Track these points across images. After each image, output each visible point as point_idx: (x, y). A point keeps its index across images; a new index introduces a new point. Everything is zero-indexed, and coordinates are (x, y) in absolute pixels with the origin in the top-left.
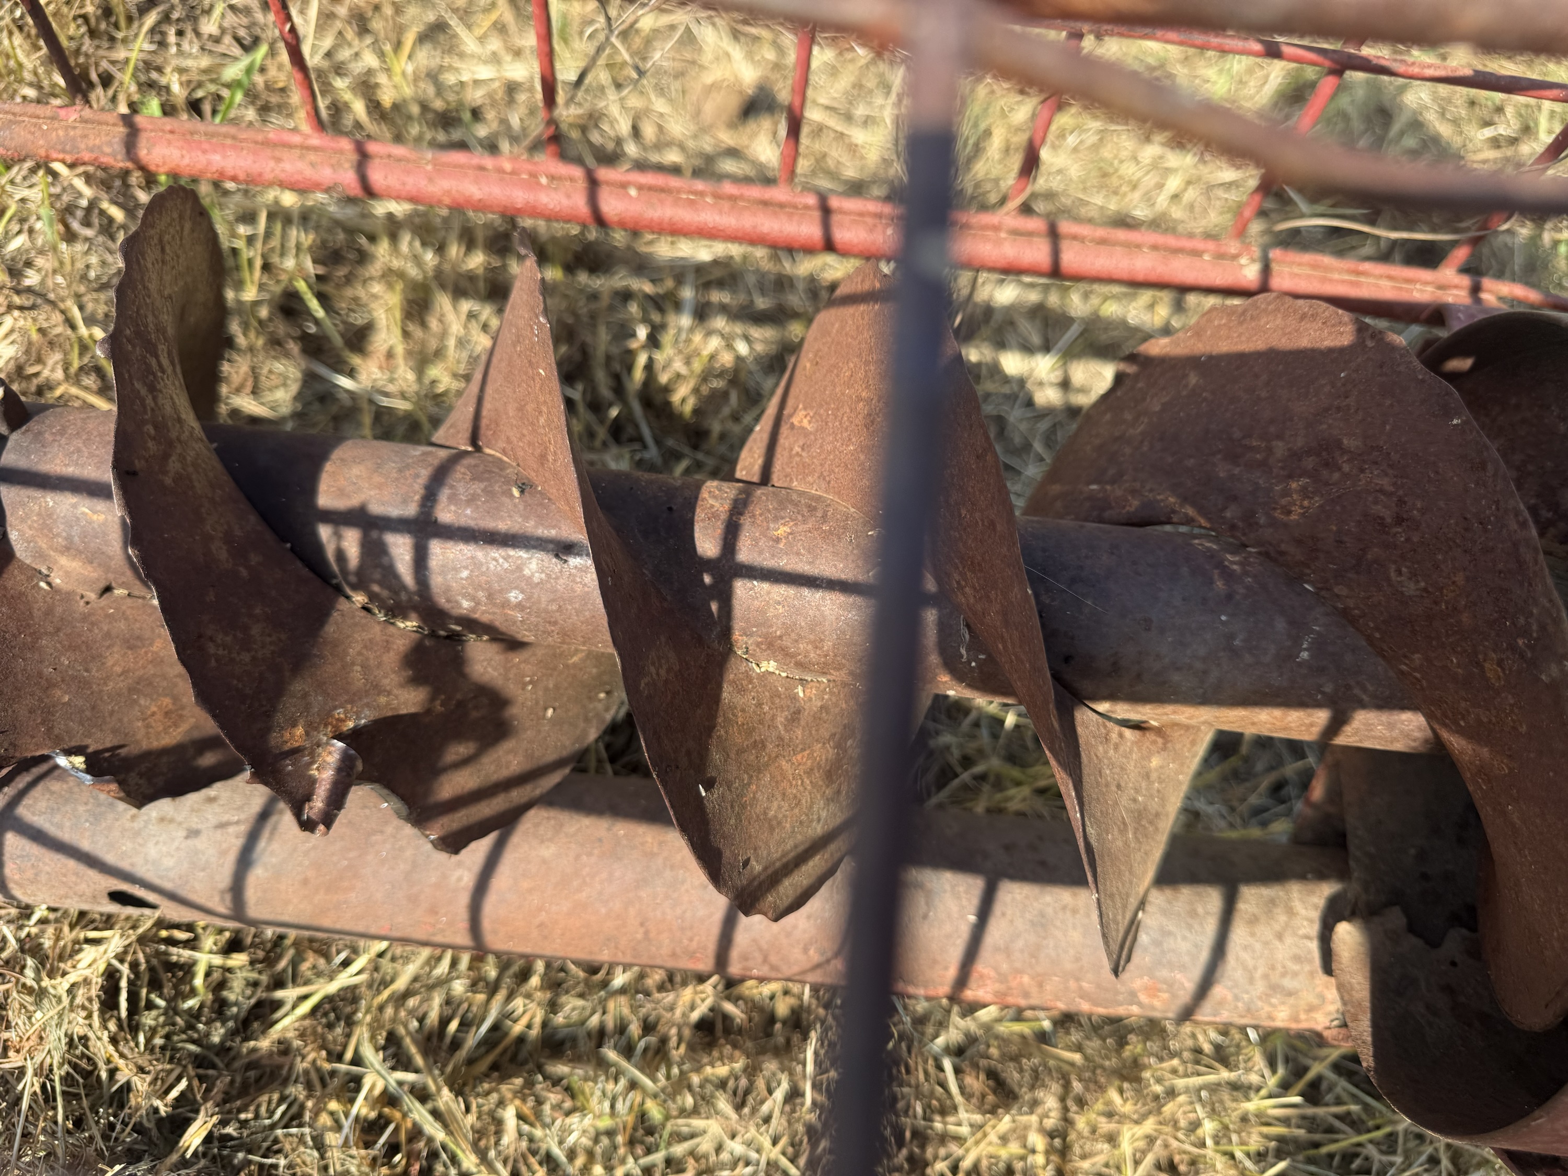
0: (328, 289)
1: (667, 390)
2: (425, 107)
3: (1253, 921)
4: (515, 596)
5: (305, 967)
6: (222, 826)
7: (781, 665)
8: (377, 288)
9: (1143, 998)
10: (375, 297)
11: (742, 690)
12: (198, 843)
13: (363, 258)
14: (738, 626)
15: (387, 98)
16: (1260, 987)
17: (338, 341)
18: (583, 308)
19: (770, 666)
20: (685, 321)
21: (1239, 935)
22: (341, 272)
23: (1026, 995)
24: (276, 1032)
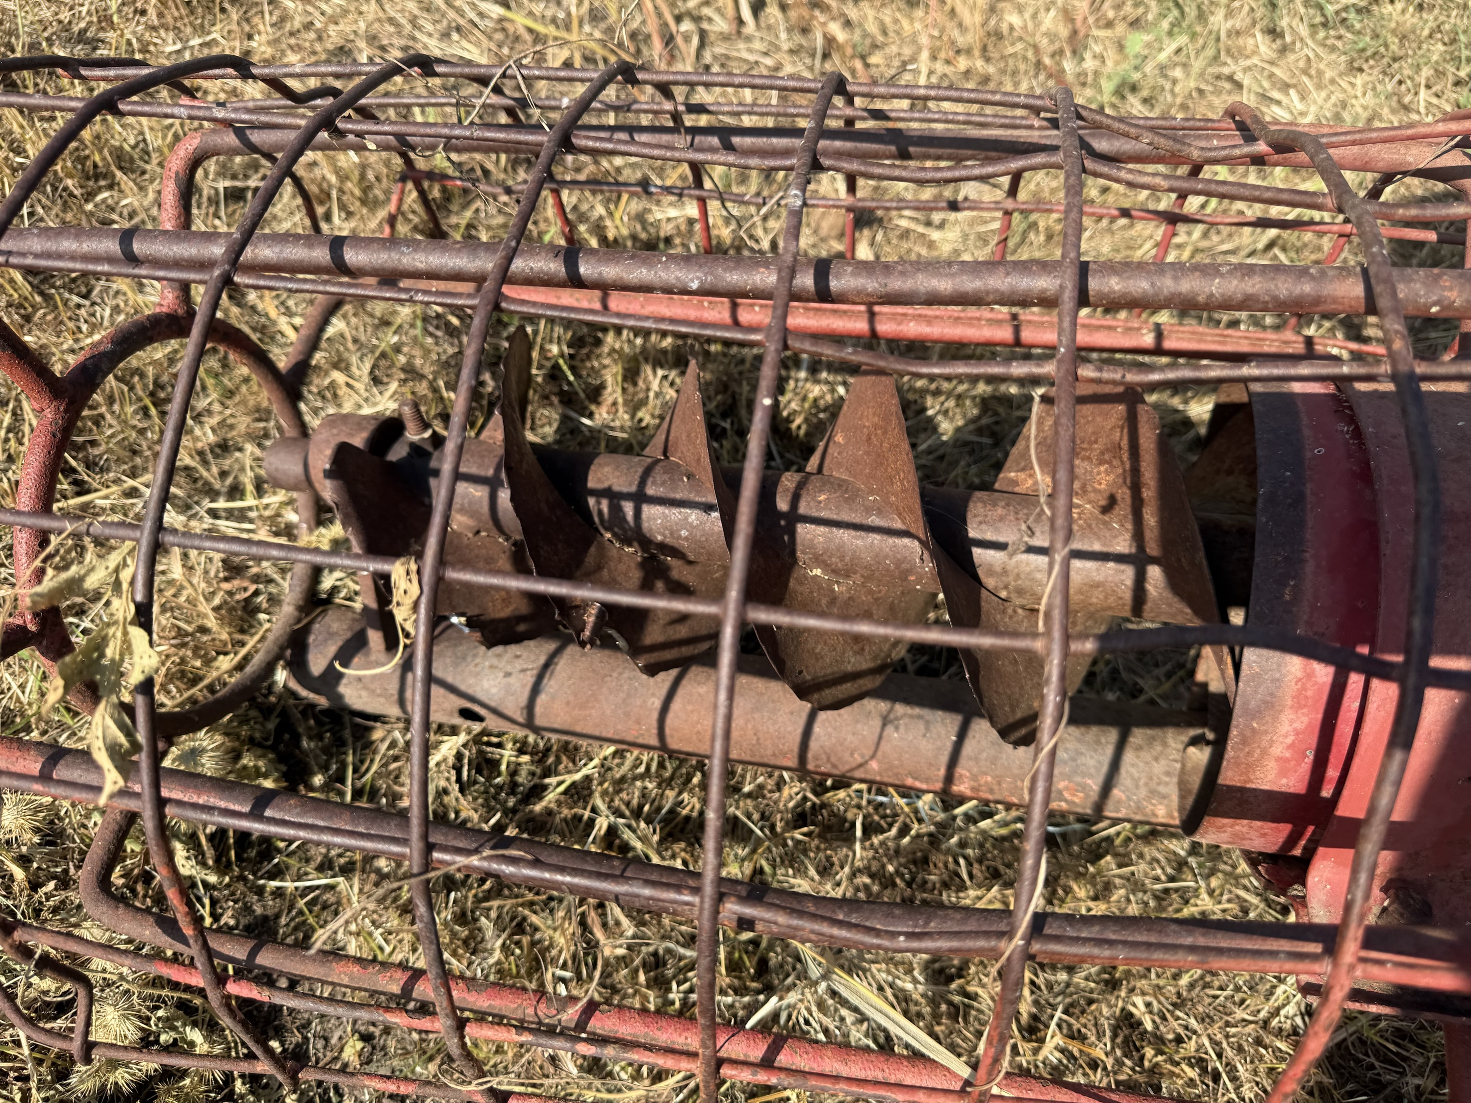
0: (576, 363)
1: (789, 420)
2: (634, 237)
3: (1139, 748)
4: (684, 533)
5: (561, 767)
6: (523, 671)
7: (824, 572)
8: (606, 361)
9: (1066, 795)
10: (605, 367)
11: (801, 583)
12: (512, 680)
13: (598, 342)
14: (799, 548)
15: (611, 235)
16: (1143, 792)
17: (582, 395)
18: (735, 371)
19: (818, 572)
20: (802, 374)
21: (1129, 757)
22: (585, 351)
23: (991, 791)
24: (544, 803)
